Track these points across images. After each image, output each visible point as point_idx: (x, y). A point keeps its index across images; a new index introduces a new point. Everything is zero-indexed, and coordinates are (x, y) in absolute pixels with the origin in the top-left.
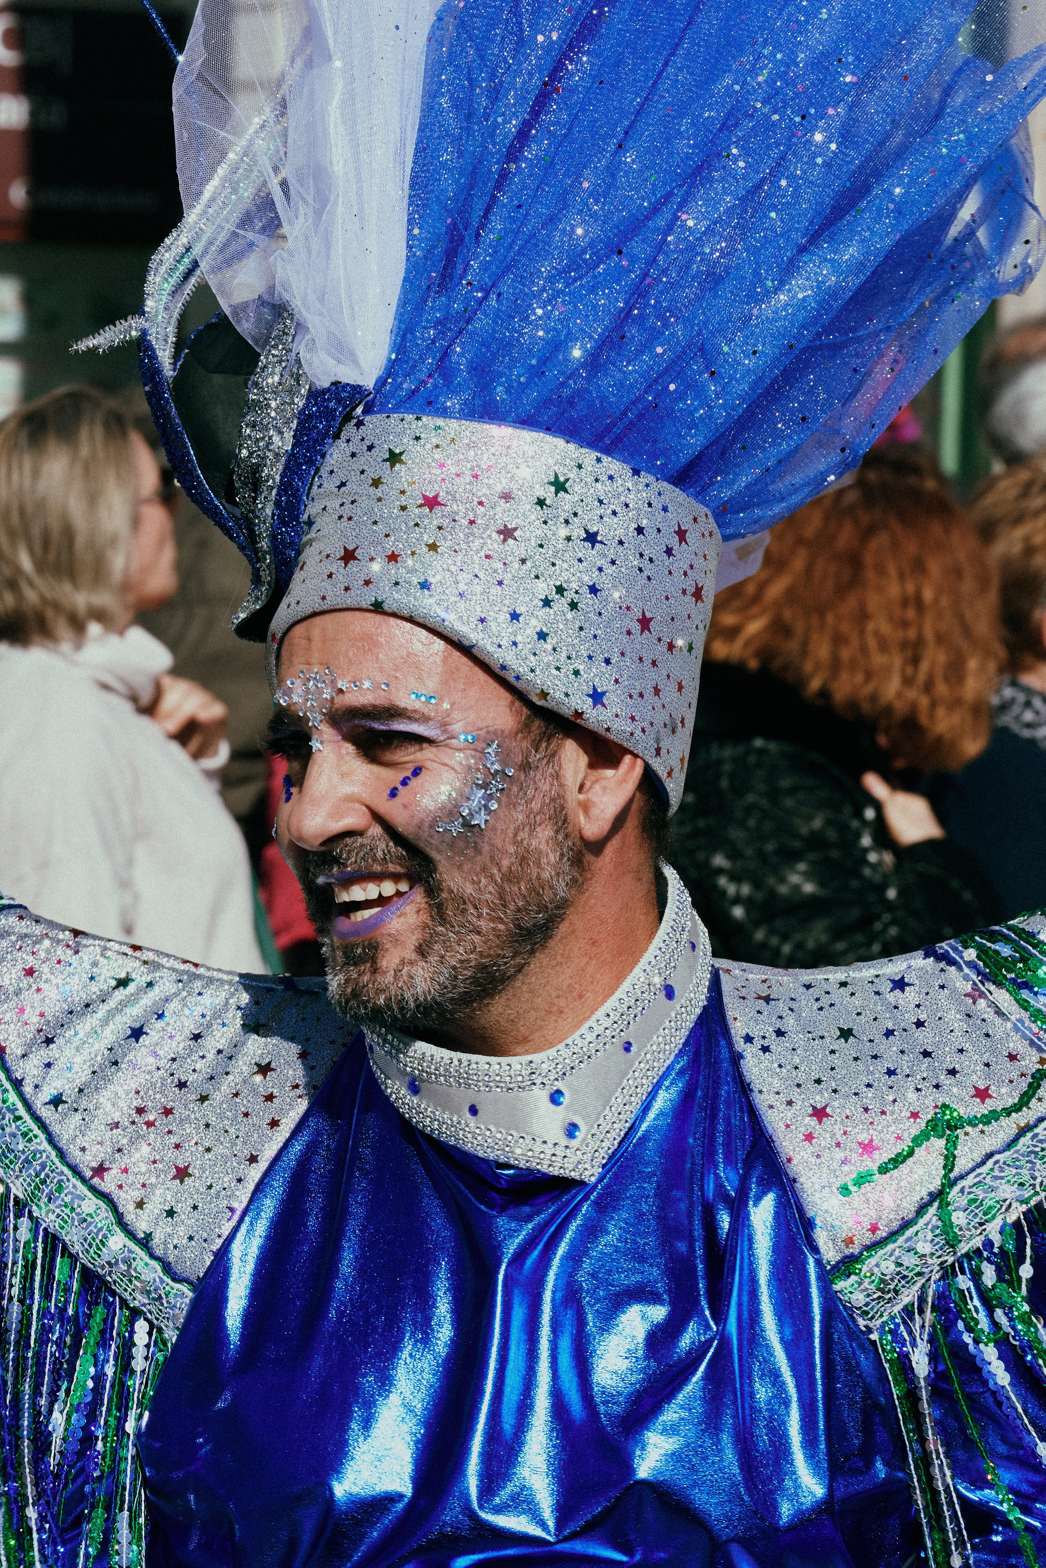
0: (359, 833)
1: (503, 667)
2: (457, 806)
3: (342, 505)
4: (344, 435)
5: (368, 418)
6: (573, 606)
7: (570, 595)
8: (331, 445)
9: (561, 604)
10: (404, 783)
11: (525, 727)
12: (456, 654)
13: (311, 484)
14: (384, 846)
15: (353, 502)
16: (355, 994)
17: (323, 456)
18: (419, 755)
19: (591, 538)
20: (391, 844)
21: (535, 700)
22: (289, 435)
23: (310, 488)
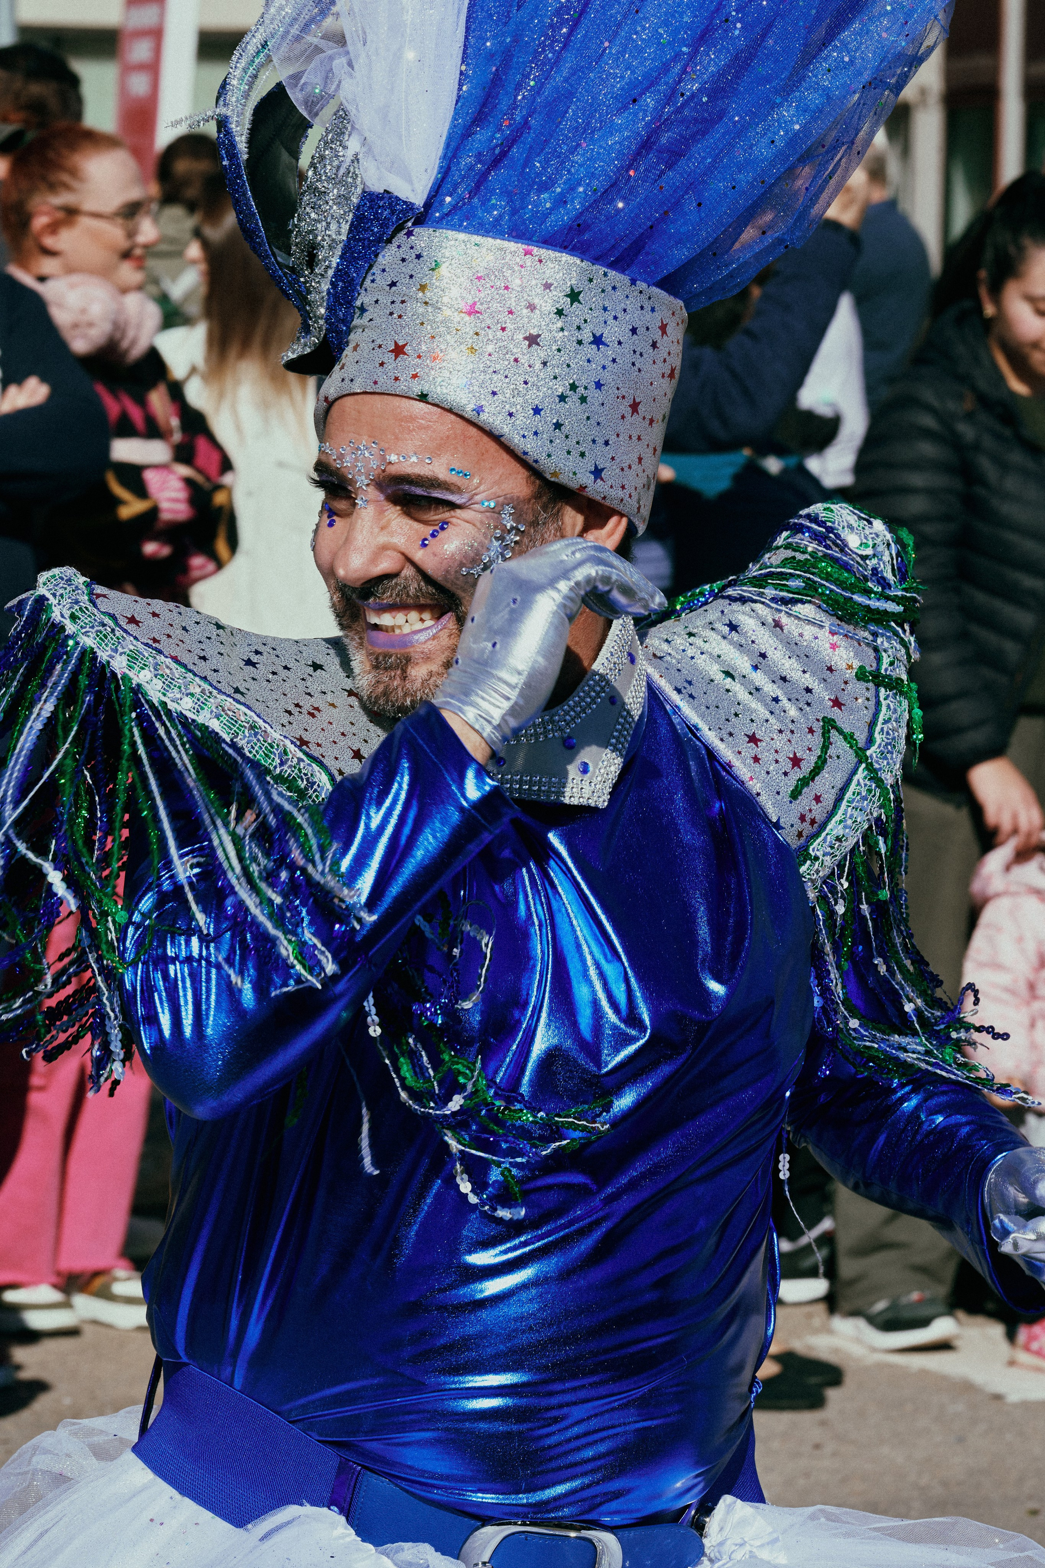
0: (396, 575)
1: (525, 453)
2: (478, 554)
3: (393, 302)
4: (396, 242)
5: (417, 230)
6: (583, 399)
7: (580, 390)
8: (384, 248)
9: (573, 399)
10: (433, 536)
11: (537, 496)
12: (485, 439)
13: (365, 278)
14: (416, 586)
15: (403, 302)
16: (385, 693)
17: (377, 255)
18: (447, 515)
19: (598, 341)
20: (422, 584)
21: (548, 476)
22: (345, 228)
23: (364, 280)
